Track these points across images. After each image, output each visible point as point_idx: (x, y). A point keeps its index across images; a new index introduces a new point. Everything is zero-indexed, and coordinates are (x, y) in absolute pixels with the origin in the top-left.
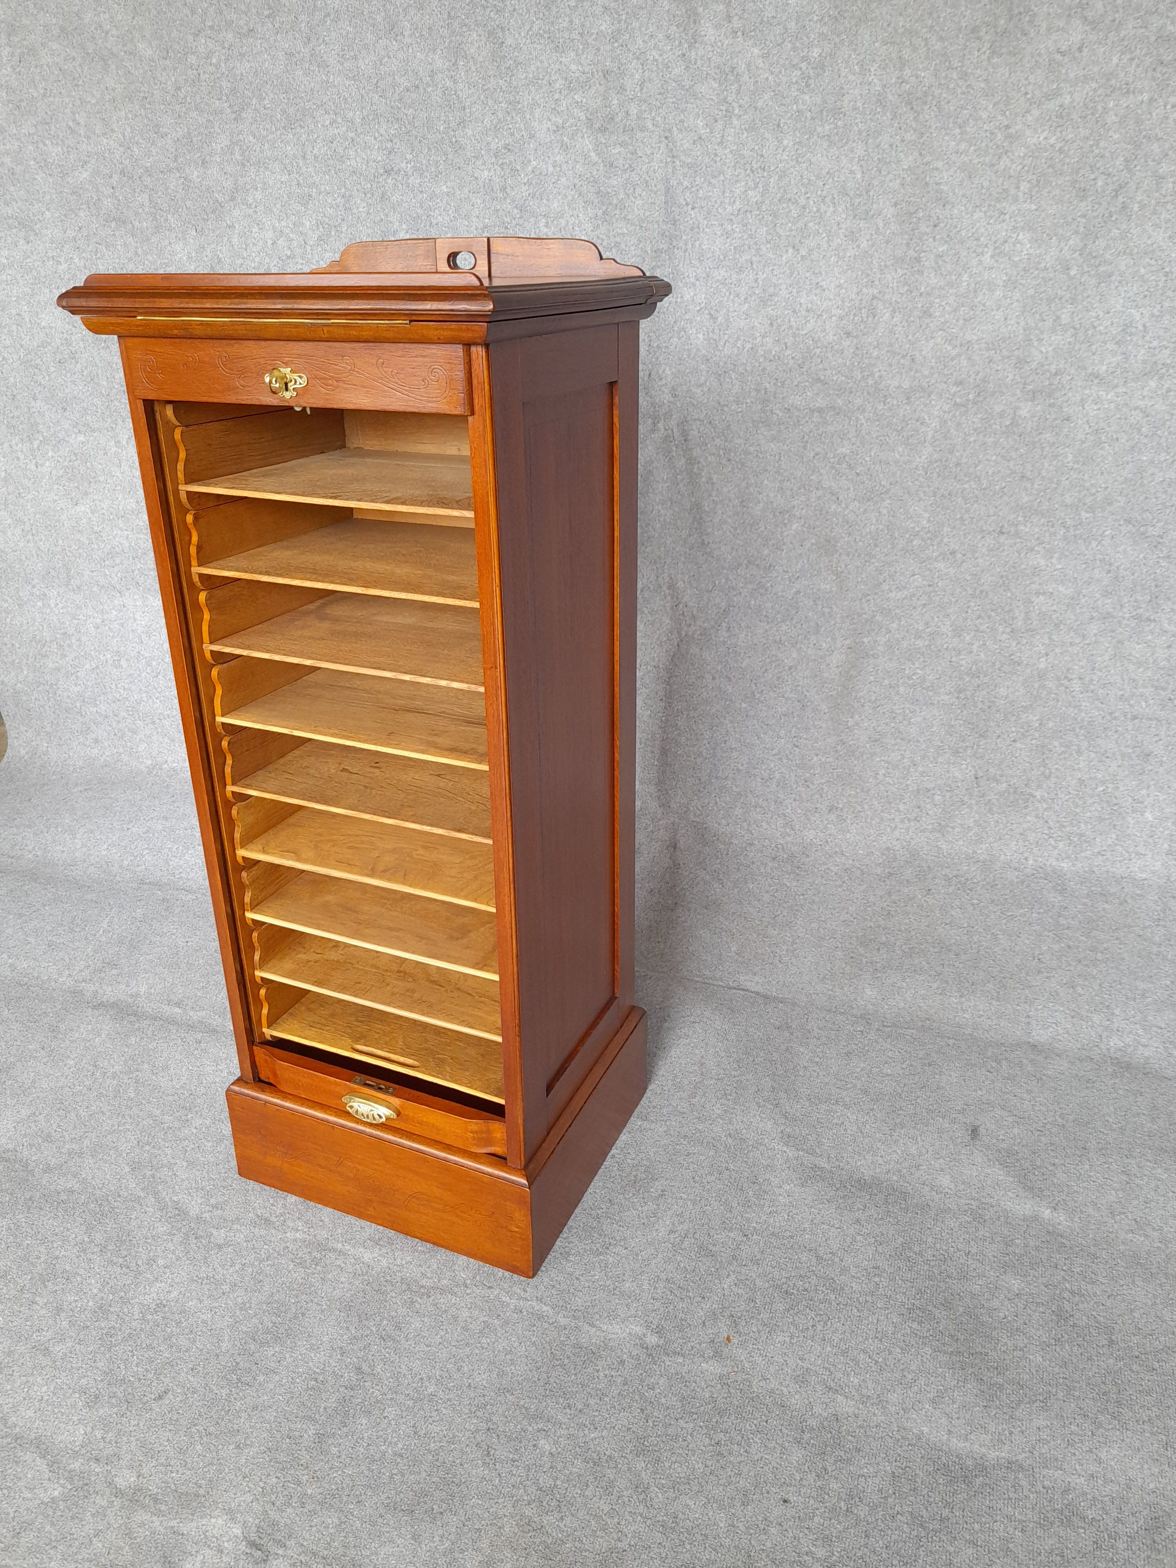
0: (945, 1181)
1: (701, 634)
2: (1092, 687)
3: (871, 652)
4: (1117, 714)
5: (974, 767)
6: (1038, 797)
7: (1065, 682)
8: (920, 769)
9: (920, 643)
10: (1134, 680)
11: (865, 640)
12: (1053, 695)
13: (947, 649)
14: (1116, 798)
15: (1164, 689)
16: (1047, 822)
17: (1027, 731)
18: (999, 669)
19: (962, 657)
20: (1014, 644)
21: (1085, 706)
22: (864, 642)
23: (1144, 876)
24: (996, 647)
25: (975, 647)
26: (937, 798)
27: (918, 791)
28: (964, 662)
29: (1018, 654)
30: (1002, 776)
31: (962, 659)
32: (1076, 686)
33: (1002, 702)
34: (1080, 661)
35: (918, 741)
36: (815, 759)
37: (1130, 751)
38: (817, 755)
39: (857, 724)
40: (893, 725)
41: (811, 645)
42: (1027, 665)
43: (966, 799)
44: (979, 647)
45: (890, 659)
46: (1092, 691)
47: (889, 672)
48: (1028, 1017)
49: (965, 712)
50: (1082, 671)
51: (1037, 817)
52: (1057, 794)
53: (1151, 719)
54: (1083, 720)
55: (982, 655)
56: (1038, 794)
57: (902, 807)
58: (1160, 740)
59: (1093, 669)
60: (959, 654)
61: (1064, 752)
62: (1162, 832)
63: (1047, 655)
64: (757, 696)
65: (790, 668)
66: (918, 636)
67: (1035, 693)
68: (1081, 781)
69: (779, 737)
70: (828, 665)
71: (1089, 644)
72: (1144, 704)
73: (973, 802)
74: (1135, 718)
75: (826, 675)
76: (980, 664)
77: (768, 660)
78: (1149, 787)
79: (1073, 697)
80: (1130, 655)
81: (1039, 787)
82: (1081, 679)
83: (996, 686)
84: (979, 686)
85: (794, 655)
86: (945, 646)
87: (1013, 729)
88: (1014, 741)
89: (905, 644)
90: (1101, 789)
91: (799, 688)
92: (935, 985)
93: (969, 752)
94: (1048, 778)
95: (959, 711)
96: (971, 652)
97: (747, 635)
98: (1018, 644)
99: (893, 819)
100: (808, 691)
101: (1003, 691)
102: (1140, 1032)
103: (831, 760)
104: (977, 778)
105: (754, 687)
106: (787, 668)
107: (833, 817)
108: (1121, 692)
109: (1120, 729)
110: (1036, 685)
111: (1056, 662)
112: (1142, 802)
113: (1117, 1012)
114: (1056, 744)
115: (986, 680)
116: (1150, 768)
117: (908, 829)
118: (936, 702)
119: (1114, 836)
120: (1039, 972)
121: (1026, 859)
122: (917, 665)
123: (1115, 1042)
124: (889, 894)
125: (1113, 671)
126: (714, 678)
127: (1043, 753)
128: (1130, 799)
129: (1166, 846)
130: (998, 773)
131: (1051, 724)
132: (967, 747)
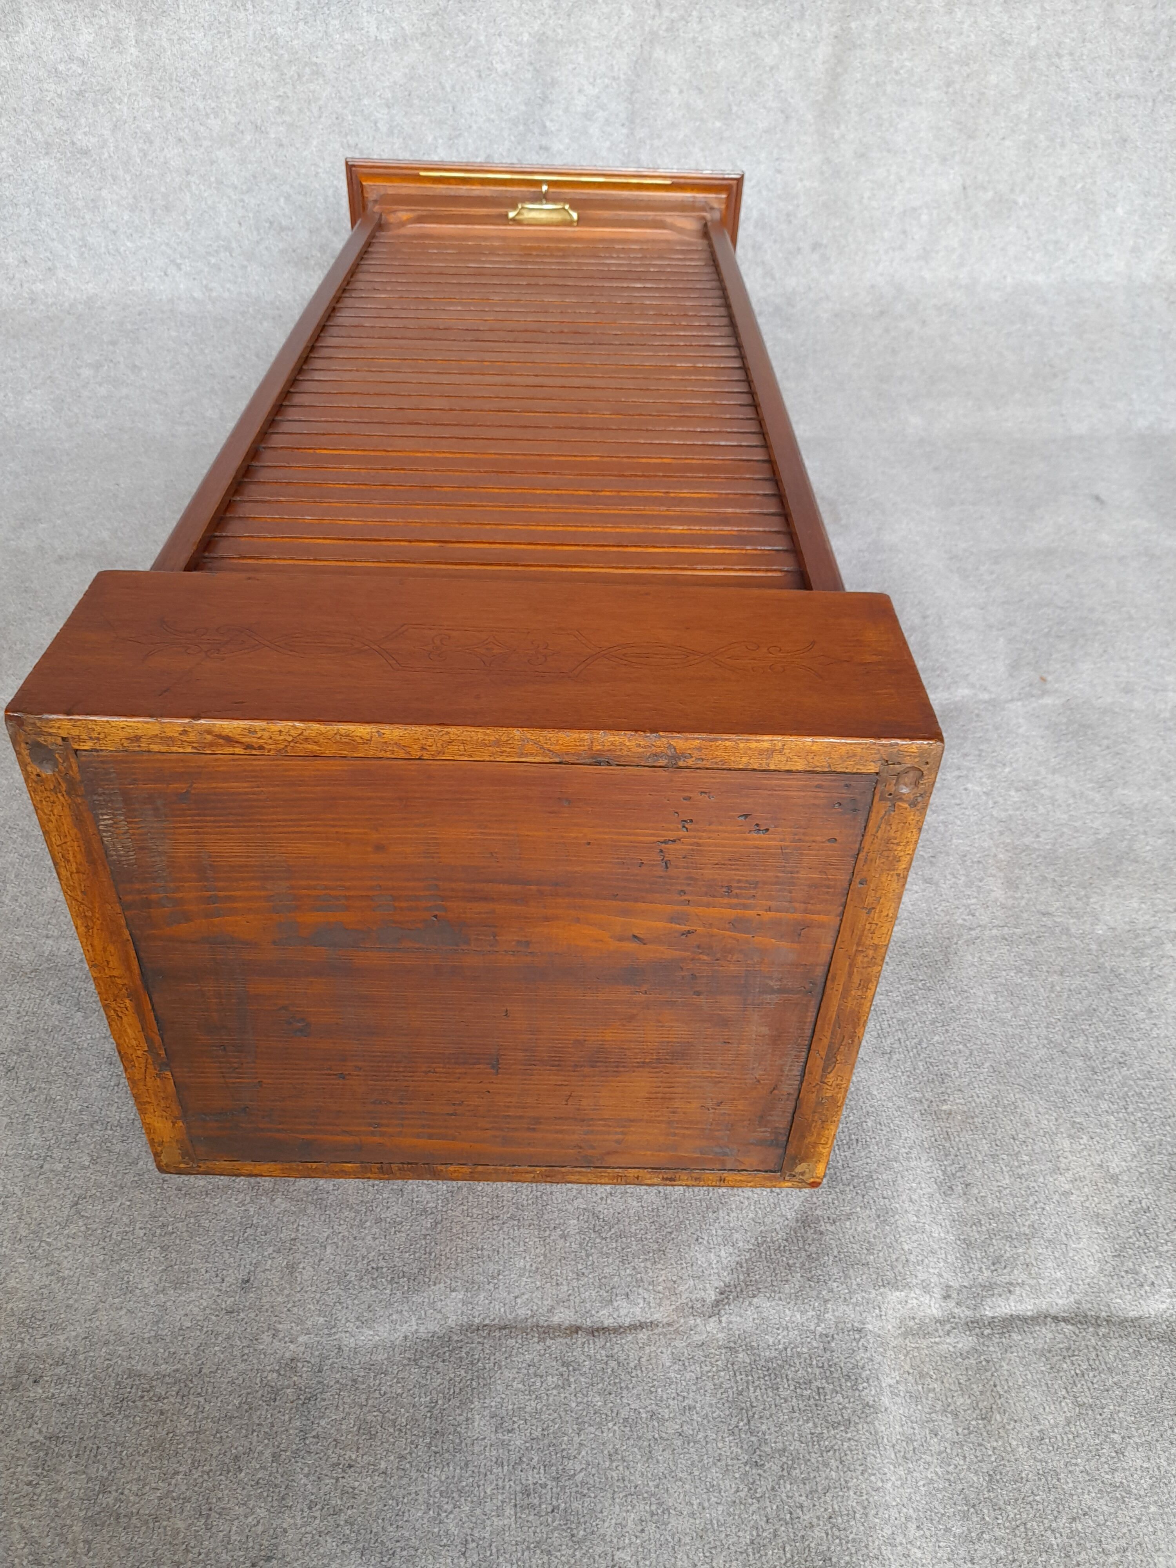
0: (1105, 537)
1: (667, 30)
2: (1082, 63)
3: (859, 42)
4: (1102, 94)
5: (961, 175)
6: (1021, 204)
7: (1056, 60)
8: (907, 185)
9: (910, 26)
10: (1121, 50)
11: (853, 25)
12: (1044, 78)
13: (937, 32)
14: (1093, 194)
15: (1146, 58)
16: (1026, 232)
17: (1016, 125)
18: (990, 52)
19: (952, 40)
20: (1006, 18)
21: (1074, 88)
22: (851, 28)
23: (1109, 279)
24: (988, 23)
25: (965, 26)
26: (924, 218)
27: (905, 212)
28: (953, 48)
29: (1009, 32)
30: (989, 182)
31: (952, 44)
32: (1066, 64)
33: (992, 93)
34: (1071, 32)
35: (905, 152)
36: (799, 185)
37: (1110, 137)
38: (801, 180)
39: (843, 136)
40: (879, 134)
41: (795, 36)
42: (1018, 43)
43: (953, 215)
44: (971, 26)
45: (878, 50)
46: (1082, 69)
47: (876, 67)
48: (1062, 415)
49: (953, 110)
50: (1073, 44)
51: (1018, 227)
52: (1037, 199)
53: (1131, 97)
54: (1069, 106)
55: (973, 36)
56: (1020, 200)
57: (886, 234)
58: (1138, 121)
59: (1084, 41)
60: (949, 37)
61: (1048, 147)
62: (1129, 228)
63: (1039, 28)
64: (735, 109)
65: (772, 68)
66: (908, 16)
67: (1026, 77)
68: (1062, 179)
69: (759, 162)
70: (814, 61)
71: (1080, 11)
72: (1127, 78)
73: (960, 217)
74: (1118, 96)
75: (812, 74)
76: (970, 48)
77: (746, 60)
78: (1122, 178)
79: (1063, 77)
80: (1119, 20)
81: (1023, 191)
82: (1071, 54)
83: (986, 75)
84: (968, 76)
85: (776, 51)
86: (935, 28)
87: (1003, 125)
88: (1003, 139)
89: (893, 28)
90: (1079, 186)
91: (782, 94)
92: (970, 403)
93: (957, 158)
94: (1031, 179)
95: (947, 109)
96: (961, 34)
97: (721, 27)
98: (1011, 17)
99: (877, 251)
100: (792, 98)
101: (993, 79)
102: (1159, 410)
103: (816, 184)
104: (964, 188)
105: (731, 98)
106: (768, 69)
107: (816, 257)
108: (1109, 67)
109: (1103, 112)
110: (1027, 67)
111: (1048, 36)
112: (1115, 196)
113: (1134, 396)
114: (1042, 137)
115: (975, 67)
116: (1125, 155)
117: (892, 261)
118: (924, 101)
119: (1086, 239)
120: (1055, 376)
121: (1005, 277)
122: (905, 55)
123: (1141, 423)
124: (887, 331)
125: (1102, 42)
126: (681, 92)
127: (1030, 151)
128: (1105, 194)
129: (1131, 243)
130: (987, 179)
131: (1040, 114)
132: (954, 152)
